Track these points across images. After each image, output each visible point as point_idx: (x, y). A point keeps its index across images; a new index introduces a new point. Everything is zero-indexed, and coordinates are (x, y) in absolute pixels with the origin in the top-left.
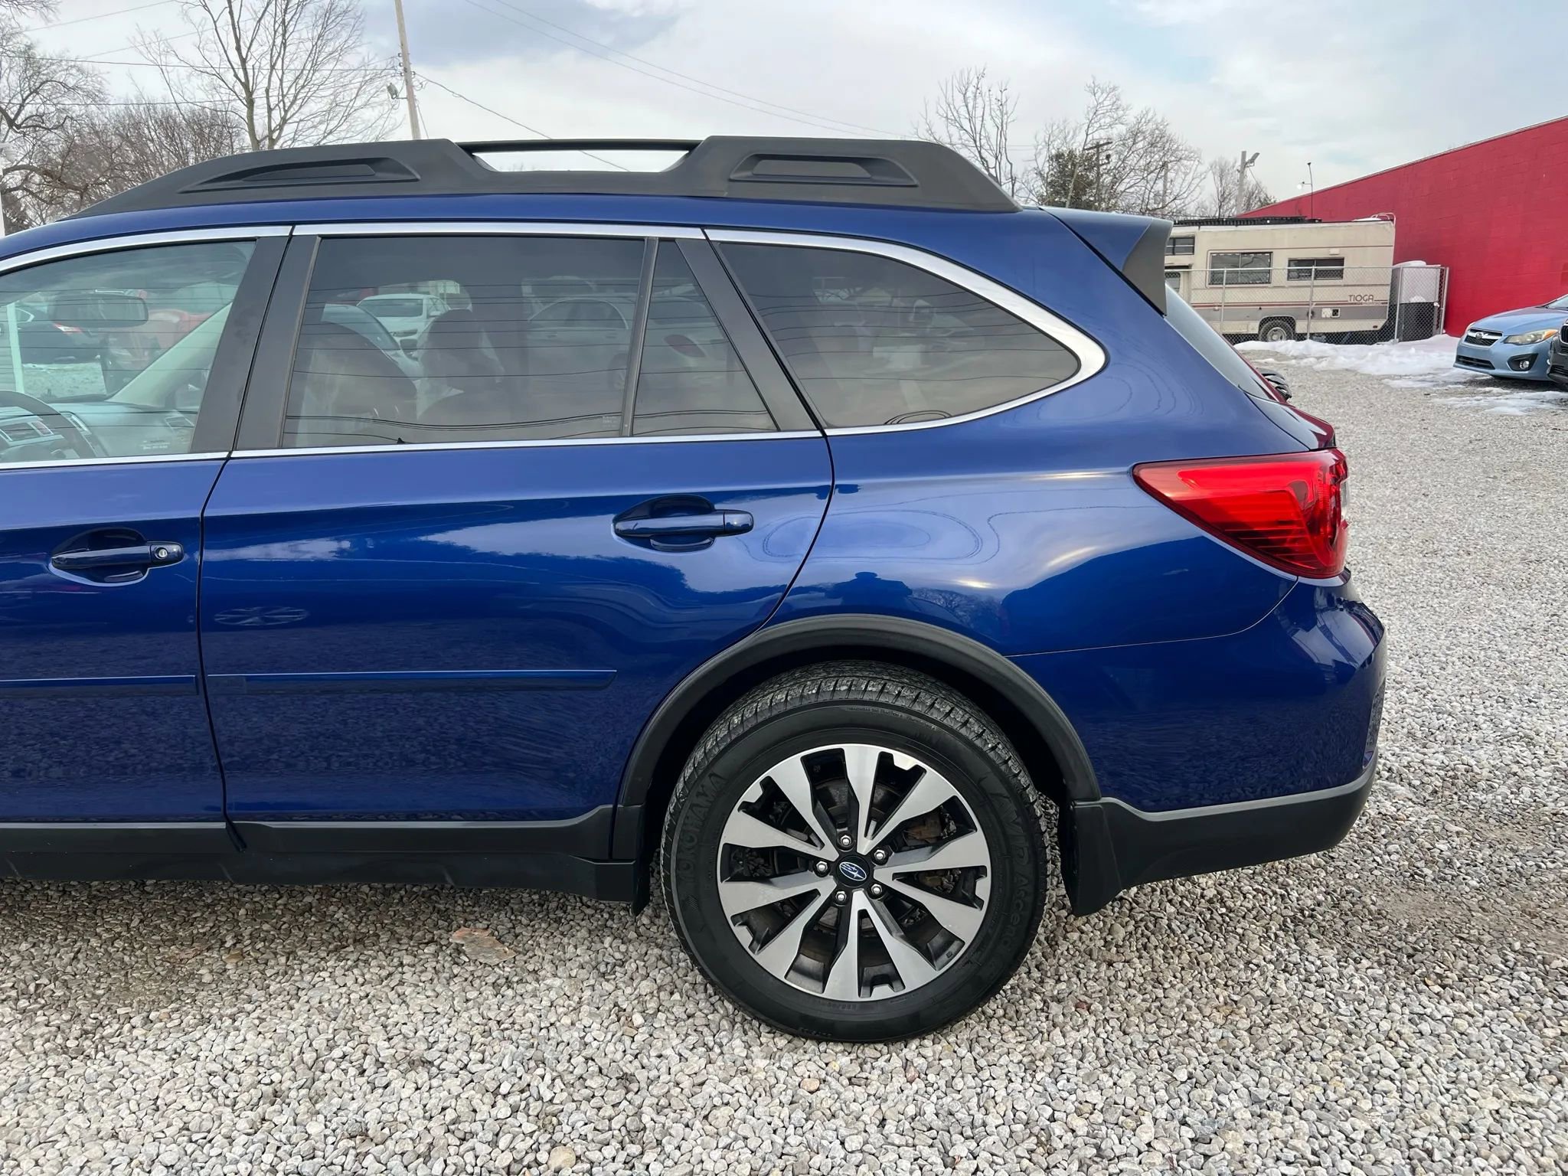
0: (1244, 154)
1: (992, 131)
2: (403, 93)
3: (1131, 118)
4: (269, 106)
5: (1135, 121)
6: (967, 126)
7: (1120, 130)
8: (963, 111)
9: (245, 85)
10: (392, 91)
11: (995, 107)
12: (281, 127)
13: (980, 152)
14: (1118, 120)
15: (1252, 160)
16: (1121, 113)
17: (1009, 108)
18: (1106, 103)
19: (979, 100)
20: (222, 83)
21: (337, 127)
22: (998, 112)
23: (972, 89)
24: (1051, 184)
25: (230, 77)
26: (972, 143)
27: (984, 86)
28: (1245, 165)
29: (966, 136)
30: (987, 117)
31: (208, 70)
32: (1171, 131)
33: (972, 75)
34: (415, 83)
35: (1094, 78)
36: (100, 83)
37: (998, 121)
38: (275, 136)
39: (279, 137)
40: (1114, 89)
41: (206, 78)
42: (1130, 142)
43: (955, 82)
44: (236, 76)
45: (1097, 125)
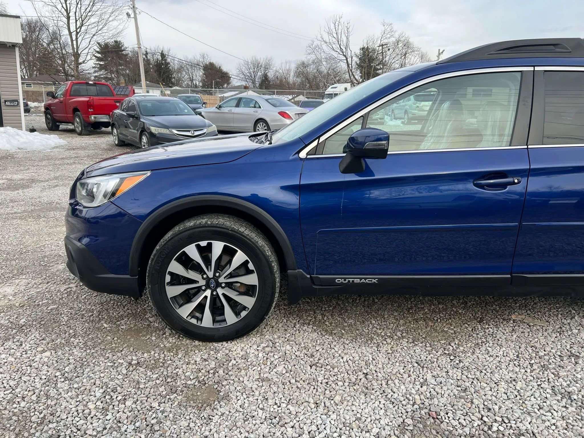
0: (439, 50)
1: (344, 38)
2: (132, 16)
3: (397, 35)
4: (76, 19)
5: (398, 36)
6: (335, 35)
7: (393, 39)
8: (334, 30)
9: (66, 10)
10: (128, 15)
11: (346, 29)
12: (81, 27)
13: (340, 46)
14: (392, 36)
15: (442, 53)
16: (393, 33)
17: (350, 30)
18: (388, 29)
19: (340, 27)
20: (56, 9)
21: (102, 28)
22: (347, 32)
23: (337, 22)
24: (360, 59)
25: (59, 6)
26: (337, 43)
27: (342, 21)
28: (439, 54)
29: (334, 40)
30: (343, 33)
31: (51, 4)
32: (411, 40)
33: (338, 17)
34: (137, 12)
35: (384, 20)
36: (5, 8)
37: (347, 35)
38: (78, 30)
39: (80, 31)
40: (391, 24)
41: (50, 7)
42: (396, 44)
43: (331, 20)
44: (63, 7)
45: (385, 38)
